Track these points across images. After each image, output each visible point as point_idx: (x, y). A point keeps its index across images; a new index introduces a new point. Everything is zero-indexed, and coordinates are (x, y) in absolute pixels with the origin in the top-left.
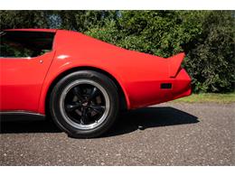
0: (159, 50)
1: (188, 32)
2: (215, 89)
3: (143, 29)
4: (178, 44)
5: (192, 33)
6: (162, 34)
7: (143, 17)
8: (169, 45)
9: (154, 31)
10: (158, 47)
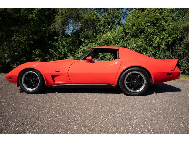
0: (151, 47)
1: (171, 37)
2: (187, 73)
3: (141, 34)
4: (164, 44)
5: (174, 38)
6: (153, 38)
7: (141, 27)
8: (158, 45)
9: (148, 36)
10: (151, 45)
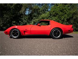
2: (75, 30)
4: (66, 19)
5: (69, 17)
7: (57, 12)
9: (59, 16)
